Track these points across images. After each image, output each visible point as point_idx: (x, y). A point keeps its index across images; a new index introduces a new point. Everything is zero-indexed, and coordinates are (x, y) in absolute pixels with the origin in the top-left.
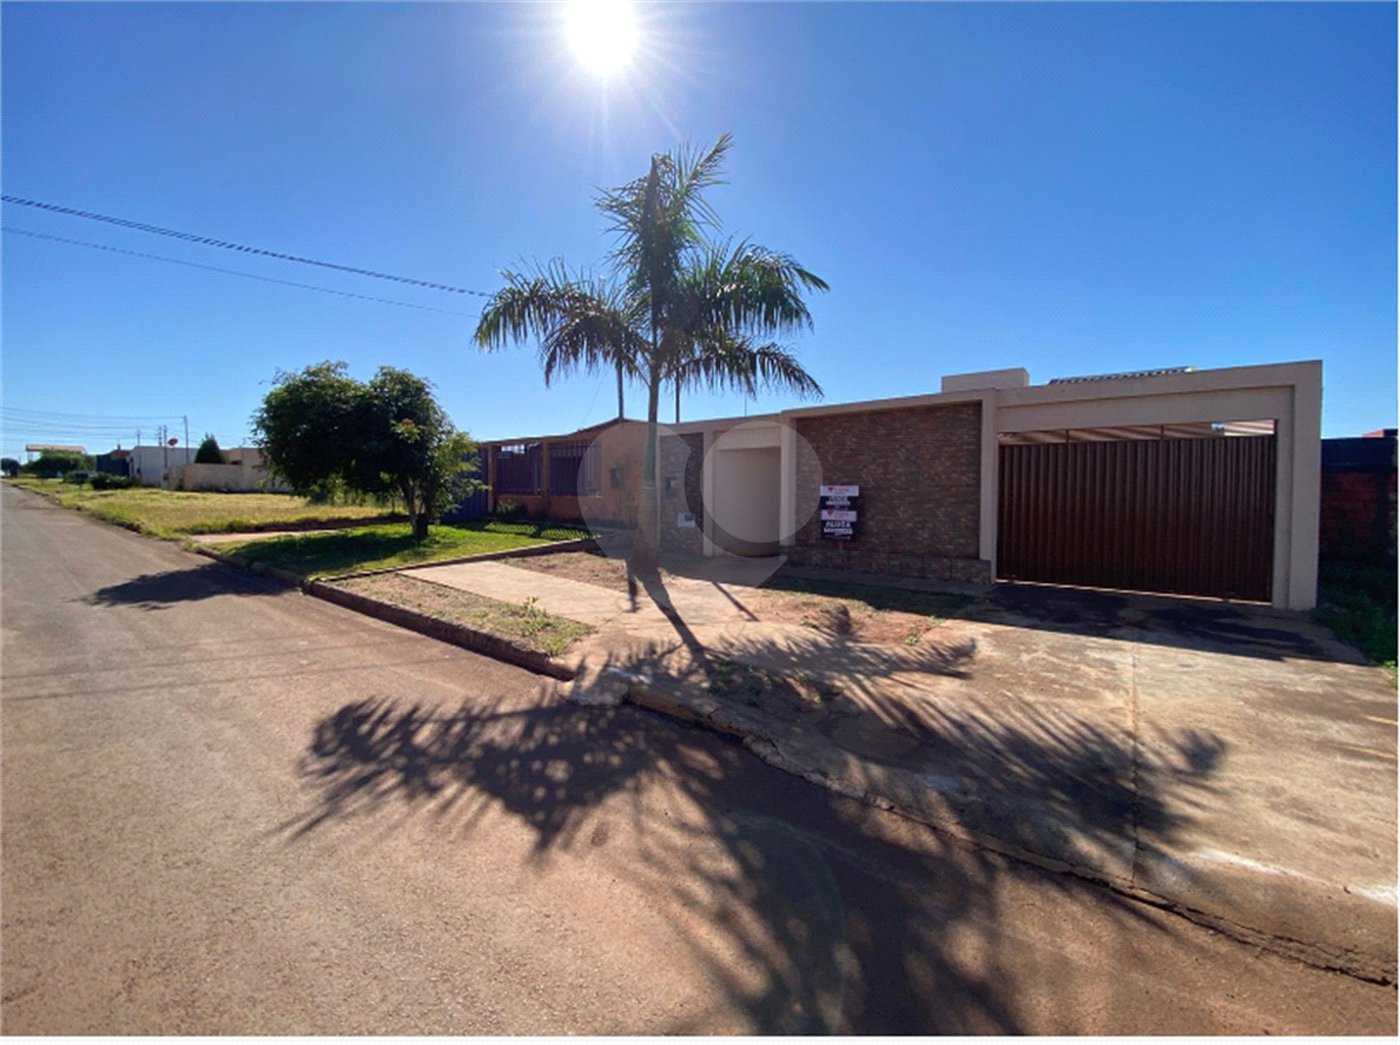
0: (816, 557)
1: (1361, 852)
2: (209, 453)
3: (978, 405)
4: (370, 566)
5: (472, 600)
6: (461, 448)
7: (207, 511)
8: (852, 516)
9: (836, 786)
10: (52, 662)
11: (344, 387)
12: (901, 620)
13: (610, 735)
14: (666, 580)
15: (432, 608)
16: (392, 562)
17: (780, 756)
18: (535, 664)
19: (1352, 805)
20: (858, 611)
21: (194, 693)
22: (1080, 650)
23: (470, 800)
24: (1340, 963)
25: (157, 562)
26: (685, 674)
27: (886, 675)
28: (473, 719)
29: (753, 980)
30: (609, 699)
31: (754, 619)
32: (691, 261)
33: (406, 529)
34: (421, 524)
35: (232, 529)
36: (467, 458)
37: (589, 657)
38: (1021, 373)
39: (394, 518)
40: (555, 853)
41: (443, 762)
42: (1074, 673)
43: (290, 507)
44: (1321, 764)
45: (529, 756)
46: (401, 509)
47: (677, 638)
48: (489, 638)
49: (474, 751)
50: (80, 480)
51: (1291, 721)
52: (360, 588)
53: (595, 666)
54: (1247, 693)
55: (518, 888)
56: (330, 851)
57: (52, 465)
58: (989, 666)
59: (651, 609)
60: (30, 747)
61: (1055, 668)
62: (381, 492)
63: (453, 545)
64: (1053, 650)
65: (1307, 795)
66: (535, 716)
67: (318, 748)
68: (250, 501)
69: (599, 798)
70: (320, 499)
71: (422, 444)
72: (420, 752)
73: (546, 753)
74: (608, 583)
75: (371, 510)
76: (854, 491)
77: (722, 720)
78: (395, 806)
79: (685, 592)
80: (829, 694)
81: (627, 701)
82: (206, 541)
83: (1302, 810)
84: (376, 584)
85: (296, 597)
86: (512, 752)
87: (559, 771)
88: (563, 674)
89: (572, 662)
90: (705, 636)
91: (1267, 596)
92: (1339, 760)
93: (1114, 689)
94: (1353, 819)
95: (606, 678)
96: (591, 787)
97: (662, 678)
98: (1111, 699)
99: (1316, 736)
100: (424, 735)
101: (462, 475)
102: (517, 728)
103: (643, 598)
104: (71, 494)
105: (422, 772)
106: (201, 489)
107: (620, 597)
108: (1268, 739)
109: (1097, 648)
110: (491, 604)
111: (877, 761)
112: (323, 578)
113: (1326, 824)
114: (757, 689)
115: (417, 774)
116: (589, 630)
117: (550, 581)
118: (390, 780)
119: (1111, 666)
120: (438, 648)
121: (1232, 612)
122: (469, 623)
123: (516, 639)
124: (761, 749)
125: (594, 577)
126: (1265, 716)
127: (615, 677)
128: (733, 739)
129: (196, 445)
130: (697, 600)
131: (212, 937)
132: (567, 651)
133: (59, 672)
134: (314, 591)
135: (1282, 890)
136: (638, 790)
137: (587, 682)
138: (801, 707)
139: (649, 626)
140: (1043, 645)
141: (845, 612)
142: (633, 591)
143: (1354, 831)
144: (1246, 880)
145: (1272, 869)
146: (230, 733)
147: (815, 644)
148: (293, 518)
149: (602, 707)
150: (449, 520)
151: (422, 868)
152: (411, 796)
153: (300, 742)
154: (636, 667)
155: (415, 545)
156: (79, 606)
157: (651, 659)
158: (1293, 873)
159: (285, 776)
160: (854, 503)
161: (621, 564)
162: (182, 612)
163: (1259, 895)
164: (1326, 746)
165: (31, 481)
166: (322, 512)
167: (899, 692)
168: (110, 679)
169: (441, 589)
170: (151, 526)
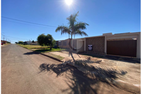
0: (88, 52)
1: (135, 81)
2: (33, 42)
3: (104, 37)
4: (46, 52)
5: (55, 55)
6: (54, 41)
7: (33, 47)
8: (92, 48)
9: (84, 72)
10: (20, 59)
11: (45, 36)
12: (95, 58)
13: (65, 67)
14: (73, 54)
15: (51, 56)
16: (48, 52)
17: (80, 70)
18: (59, 61)
19: (136, 77)
20: (91, 57)
21: (31, 62)
22: (113, 62)
23: (52, 72)
24: (130, 91)
25: (29, 51)
26: (72, 62)
27: (92, 63)
28: (53, 65)
29: (73, 87)
30: (65, 64)
31: (80, 58)
32: (75, 23)
33: (49, 49)
34: (51, 48)
35: (35, 48)
36: (55, 42)
37: (64, 60)
38: (111, 33)
39: (49, 48)
40: (59, 76)
41: (51, 68)
42: (112, 64)
43: (40, 47)
44: (135, 73)
45: (58, 68)
46: (49, 47)
47: (72, 59)
48: (56, 58)
49: (53, 68)
50: (22, 44)
51: (133, 69)
52: (45, 54)
53: (64, 61)
54: (130, 66)
55: (55, 78)
56: (41, 74)
57: (20, 43)
58: (103, 63)
59: (71, 56)
60: (18, 66)
61: (110, 63)
62: (48, 45)
63: (54, 50)
64: (110, 62)
65: (132, 76)
66: (59, 65)
67: (40, 67)
68: (36, 46)
69: (63, 72)
70: (42, 46)
71: (51, 41)
72: (49, 68)
73: (59, 68)
74: (67, 54)
75: (47, 47)
76: (92, 45)
77: (75, 66)
78: (46, 72)
79: (74, 55)
80: (86, 65)
81: (67, 64)
82: (33, 49)
83: (131, 77)
84: (46, 53)
85: (40, 54)
86: (56, 68)
87: (60, 70)
88: (62, 62)
89: (62, 61)
90: (75, 59)
91: (136, 57)
92: (137, 73)
93: (115, 65)
94: (136, 78)
95: (65, 62)
96: (63, 71)
97: (70, 62)
98: (114, 66)
99: (136, 71)
100: (49, 66)
101: (55, 44)
102: (57, 66)
103: (70, 55)
104: (22, 45)
105: (49, 69)
106: (32, 45)
107: (68, 55)
108: (130, 71)
109: (115, 61)
110: (56, 55)
111: (89, 70)
112: (42, 53)
113: (133, 79)
114: (79, 64)
115: (48, 69)
116: (64, 58)
117: (62, 54)
118: (46, 70)
119: (116, 63)
120: (51, 59)
121: (132, 59)
122: (54, 57)
123: (58, 58)
124: (78, 69)
125: (66, 53)
126: (131, 69)
127: (66, 62)
128: (76, 68)
129: (32, 41)
130: (75, 56)
131: (31, 80)
132: (62, 60)
133: (21, 60)
134: (41, 54)
135: (125, 84)
136: (66, 72)
137: (64, 63)
138: (83, 65)
139: (70, 58)
140: (109, 61)
141: (90, 57)
142: (69, 55)
143: (136, 79)
144: (122, 83)
145: (125, 82)
146: (34, 65)
147: (86, 60)
148: (40, 48)
149: (65, 65)
150: (53, 48)
151: (48, 76)
152: (48, 71)
153: (39, 66)
154: (68, 61)
155: (50, 50)
156: (22, 55)
157: (70, 61)
158: (127, 83)
159: (38, 69)
160: (92, 47)
161: (69, 52)
162: (31, 55)
163: (123, 84)
164: (136, 72)
165: (18, 44)
166: (43, 47)
167: (93, 65)
168: (25, 61)
169: (52, 54)
170: (28, 48)
